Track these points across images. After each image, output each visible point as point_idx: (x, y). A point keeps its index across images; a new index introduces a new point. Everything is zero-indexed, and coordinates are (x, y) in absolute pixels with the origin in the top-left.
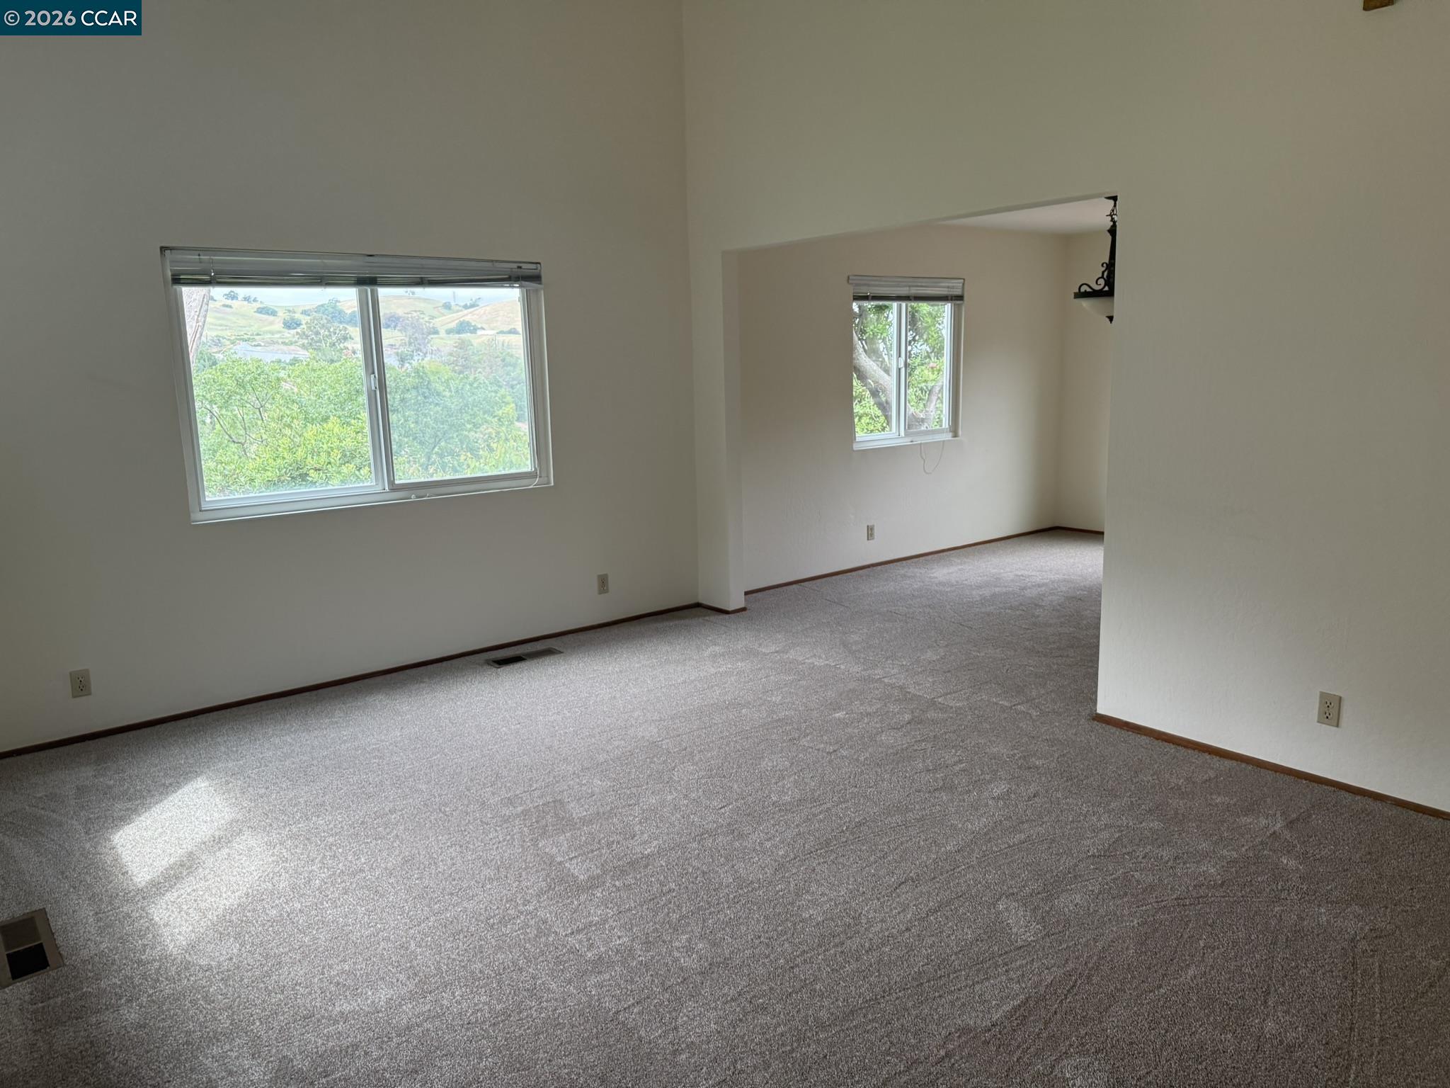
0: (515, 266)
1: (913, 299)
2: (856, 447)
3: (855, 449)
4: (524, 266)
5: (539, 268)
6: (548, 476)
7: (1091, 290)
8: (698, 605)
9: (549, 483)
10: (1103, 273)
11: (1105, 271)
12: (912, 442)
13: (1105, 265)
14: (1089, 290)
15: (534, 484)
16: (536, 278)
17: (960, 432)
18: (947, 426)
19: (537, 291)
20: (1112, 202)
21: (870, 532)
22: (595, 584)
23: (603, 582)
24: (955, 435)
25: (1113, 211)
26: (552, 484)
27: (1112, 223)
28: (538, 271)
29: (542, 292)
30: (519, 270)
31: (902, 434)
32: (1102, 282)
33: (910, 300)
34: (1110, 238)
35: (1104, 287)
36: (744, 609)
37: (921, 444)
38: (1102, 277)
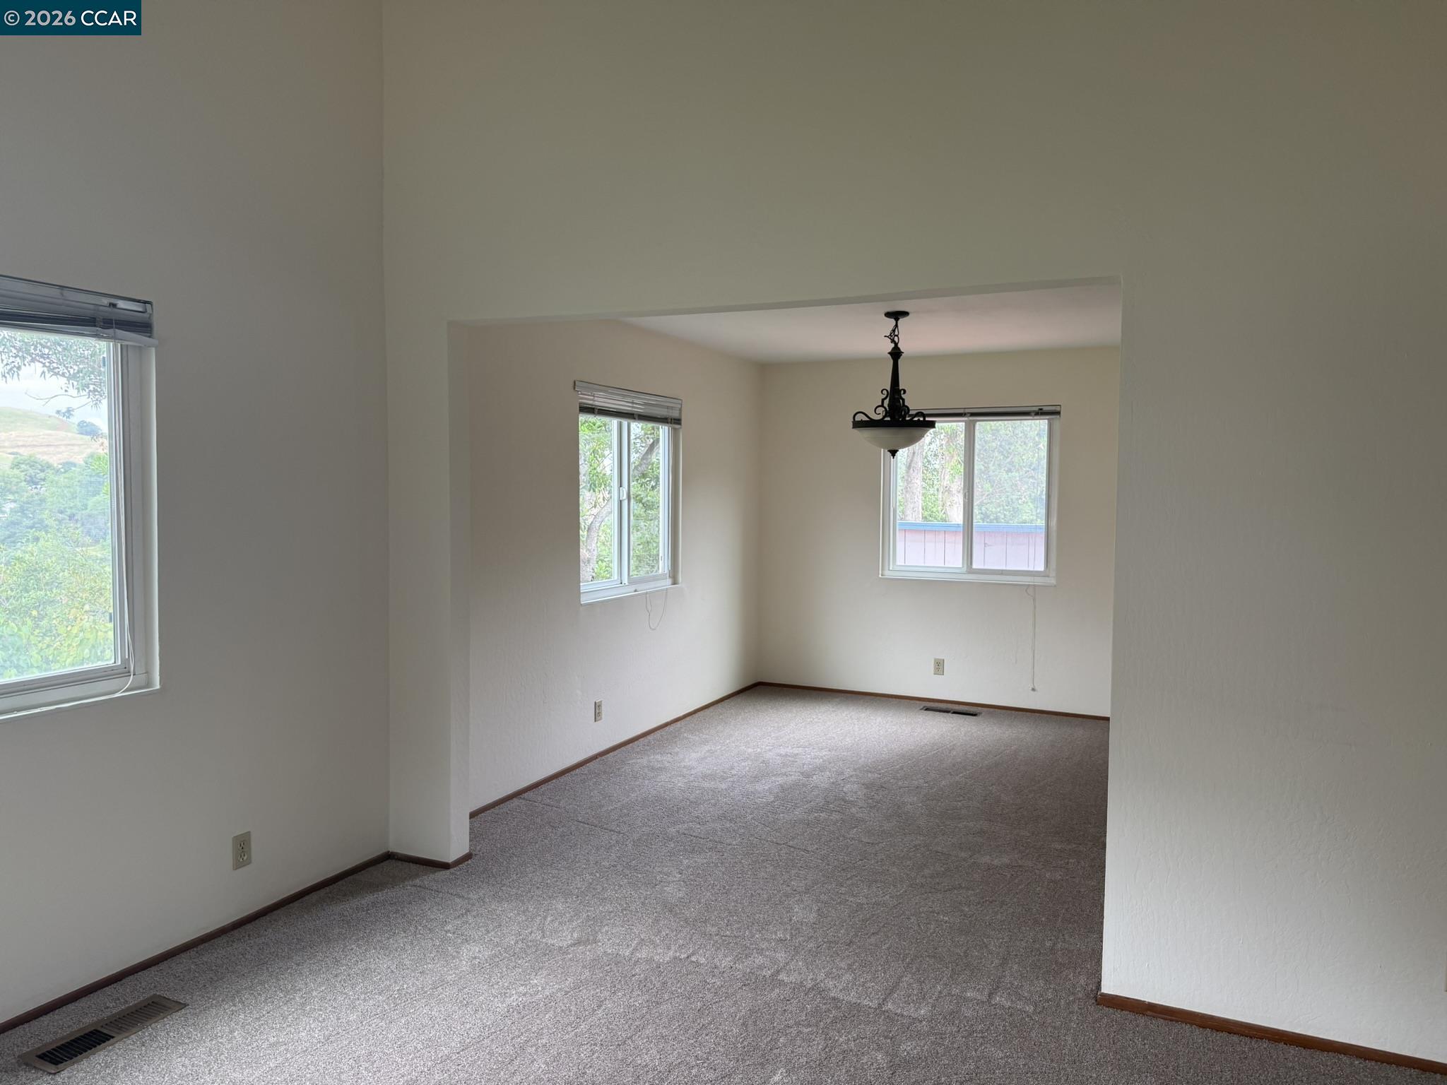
0: (106, 301)
1: (637, 417)
2: (584, 600)
3: (582, 603)
4: (121, 304)
5: (149, 310)
6: (148, 672)
7: (868, 419)
8: (389, 856)
9: (149, 684)
10: (883, 400)
11: (886, 398)
12: (636, 591)
13: (885, 392)
14: (865, 419)
15: (121, 689)
16: (143, 327)
17: (680, 579)
18: (666, 571)
19: (140, 349)
20: (892, 322)
21: (597, 711)
22: (227, 853)
23: (242, 847)
24: (675, 583)
25: (894, 331)
26: (158, 687)
27: (893, 345)
28: (146, 315)
29: (153, 350)
30: (109, 309)
31: (625, 581)
32: (881, 410)
33: (635, 419)
34: (891, 362)
35: (884, 417)
36: (468, 857)
37: (647, 593)
38: (882, 406)
